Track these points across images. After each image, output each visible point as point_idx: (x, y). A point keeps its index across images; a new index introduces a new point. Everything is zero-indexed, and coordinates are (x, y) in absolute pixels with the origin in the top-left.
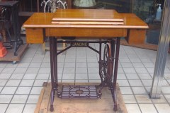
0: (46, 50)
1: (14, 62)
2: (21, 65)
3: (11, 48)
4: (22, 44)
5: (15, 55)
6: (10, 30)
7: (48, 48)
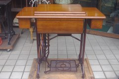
0: (34, 40)
1: (9, 50)
2: (13, 52)
3: (6, 38)
4: (14, 34)
5: (9, 44)
6: (4, 23)
7: (35, 38)
